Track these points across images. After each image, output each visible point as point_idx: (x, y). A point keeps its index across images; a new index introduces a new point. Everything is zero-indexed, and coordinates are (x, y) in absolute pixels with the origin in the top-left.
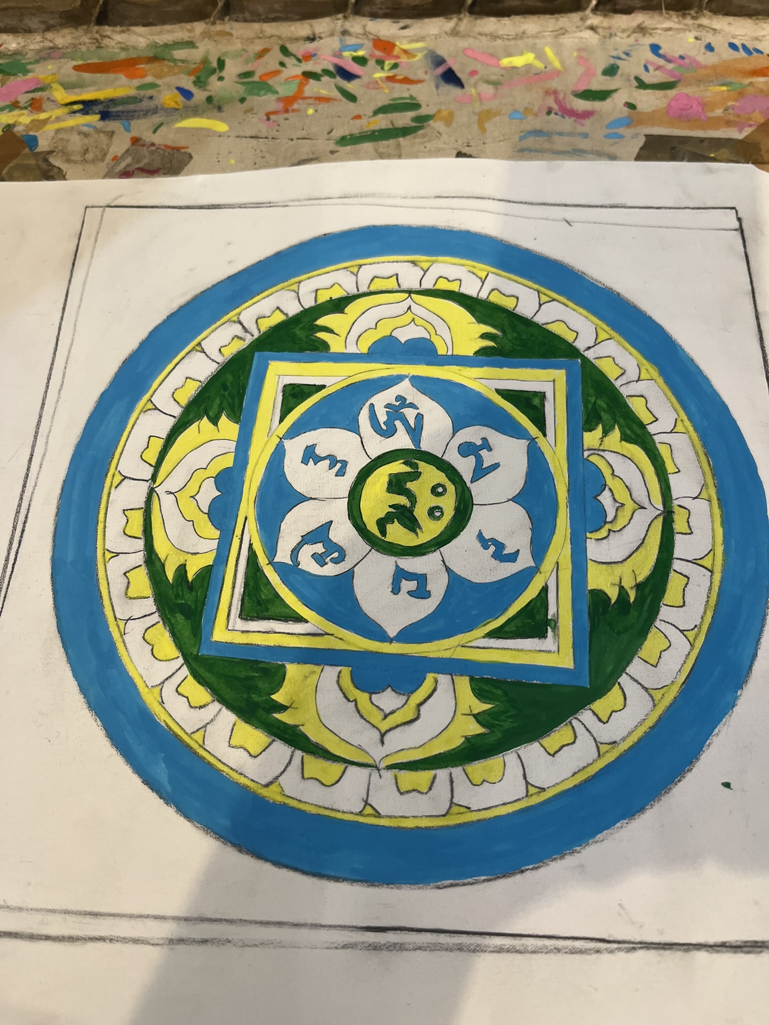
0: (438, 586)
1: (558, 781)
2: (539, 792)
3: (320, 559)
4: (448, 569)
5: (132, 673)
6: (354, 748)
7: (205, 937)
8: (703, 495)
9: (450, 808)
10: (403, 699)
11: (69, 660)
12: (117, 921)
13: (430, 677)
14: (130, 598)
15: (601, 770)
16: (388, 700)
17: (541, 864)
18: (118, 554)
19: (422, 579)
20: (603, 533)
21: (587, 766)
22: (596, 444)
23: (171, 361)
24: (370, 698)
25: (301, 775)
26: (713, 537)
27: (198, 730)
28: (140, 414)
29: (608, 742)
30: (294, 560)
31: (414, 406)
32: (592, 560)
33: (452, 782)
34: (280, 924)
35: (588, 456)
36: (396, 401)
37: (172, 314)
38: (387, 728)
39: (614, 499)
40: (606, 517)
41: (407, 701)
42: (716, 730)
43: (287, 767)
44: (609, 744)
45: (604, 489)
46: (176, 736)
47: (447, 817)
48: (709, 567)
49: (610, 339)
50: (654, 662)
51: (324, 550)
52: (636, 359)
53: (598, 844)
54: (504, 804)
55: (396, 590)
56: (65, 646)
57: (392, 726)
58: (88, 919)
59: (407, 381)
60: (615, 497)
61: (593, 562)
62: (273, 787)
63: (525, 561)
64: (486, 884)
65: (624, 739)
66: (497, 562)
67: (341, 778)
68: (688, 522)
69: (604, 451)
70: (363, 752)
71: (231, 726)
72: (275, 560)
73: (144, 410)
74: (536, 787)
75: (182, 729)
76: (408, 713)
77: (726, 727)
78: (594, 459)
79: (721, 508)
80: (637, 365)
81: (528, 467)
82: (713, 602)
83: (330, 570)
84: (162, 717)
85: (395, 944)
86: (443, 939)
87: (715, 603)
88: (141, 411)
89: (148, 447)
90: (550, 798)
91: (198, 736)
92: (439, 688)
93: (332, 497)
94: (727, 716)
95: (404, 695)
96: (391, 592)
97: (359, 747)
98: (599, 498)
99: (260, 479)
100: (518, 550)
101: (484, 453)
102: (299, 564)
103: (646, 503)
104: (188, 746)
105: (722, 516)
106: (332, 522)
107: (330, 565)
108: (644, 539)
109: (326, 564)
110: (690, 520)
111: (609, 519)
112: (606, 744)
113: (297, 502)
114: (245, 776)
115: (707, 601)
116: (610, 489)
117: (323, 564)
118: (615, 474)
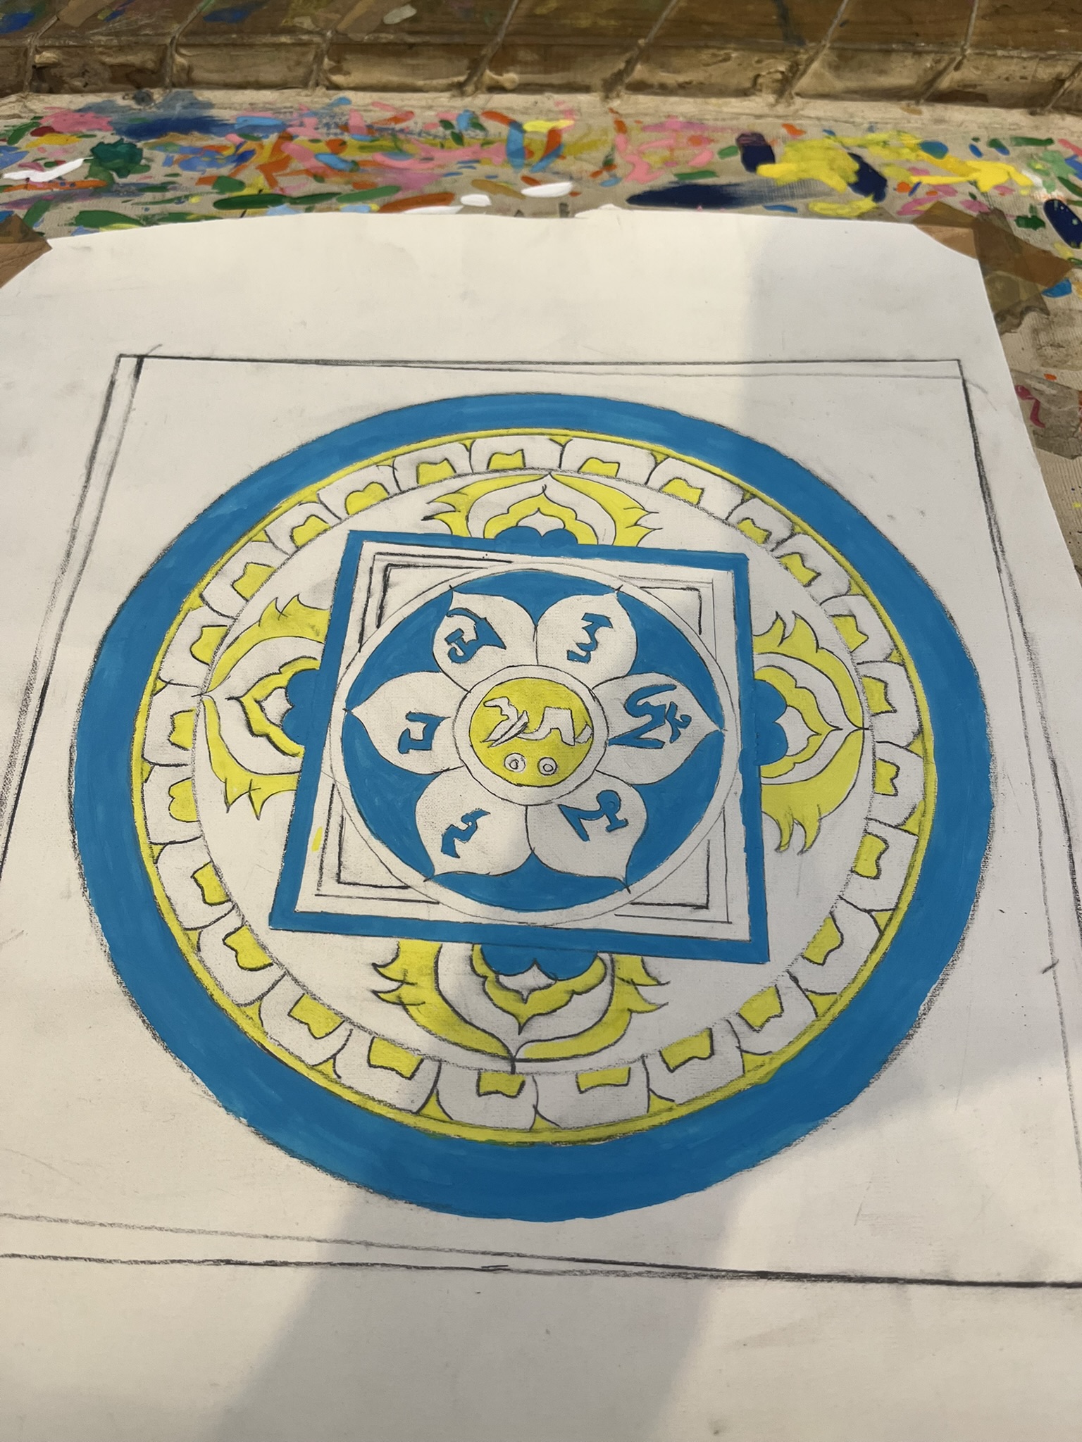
0: (414, 762)
1: (163, 879)
2: (153, 857)
3: (456, 637)
4: (436, 775)
5: (334, 476)
6: (227, 672)
7: (72, 556)
8: (539, 1121)
9: (150, 762)
10: (277, 720)
11: (353, 425)
12: (101, 489)
13: (300, 749)
14: (417, 468)
15: (169, 929)
16: (278, 705)
17: (78, 852)
18: (469, 451)
19: (425, 744)
20: (482, 969)
21: (176, 915)
22: (622, 972)
23: (725, 470)
24: (281, 688)
25: (206, 624)
26: (472, 1126)
27: (268, 536)
28: (648, 449)
29: (200, 942)
30: (454, 612)
31: (675, 737)
32: (441, 948)
33: (177, 766)
34: (68, 610)
35: (602, 960)
36: (682, 716)
37: (797, 463)
38: (245, 704)
39: (534, 990)
40: (505, 975)
41: (274, 724)
42: (199, 1080)
43: (218, 612)
44: (198, 943)
45: (549, 977)
46: (264, 518)
47: (140, 759)
48: (425, 1111)
49: (816, 1013)
50: (295, 1013)
51: (466, 641)
52: (781, 1052)
53: (88, 916)
54: (145, 818)
55: (411, 717)
56: (368, 419)
57: (247, 708)
58: (107, 468)
59: (713, 727)
60: (537, 992)
61: (437, 949)
62: (199, 601)
63: (443, 863)
64: (67, 793)
65: (201, 961)
66: (444, 831)
67: (198, 660)
68: (497, 1092)
69: (613, 983)
70: (221, 680)
71: (267, 563)
72: (455, 593)
73: (654, 453)
74: (160, 854)
75: (271, 522)
76: (259, 723)
77: (202, 1094)
78: (597, 968)
79: (517, 1146)
80: (770, 1052)
81: (582, 877)
82: (372, 1106)
83: (441, 650)
84: (284, 505)
85: (27, 706)
86: (23, 749)
87: (370, 1109)
88: (652, 450)
89: (604, 462)
90: (145, 868)
91: (262, 536)
92: (286, 758)
93: (539, 648)
94: (215, 1099)
95: (281, 721)
96: (410, 712)
97: (227, 677)
98: (535, 968)
99: (560, 572)
100: (459, 857)
101: (604, 821)
102: (450, 616)
103: (526, 1035)
104: (252, 528)
105: (505, 1144)
106: (505, 648)
107: (448, 648)
108: (471, 1024)
109: (449, 644)
110: (500, 1095)
111: (503, 979)
112: (199, 939)
113: (531, 612)
114: (213, 577)
115: (373, 1099)
116: (549, 986)
117: (448, 640)
118: (575, 996)
